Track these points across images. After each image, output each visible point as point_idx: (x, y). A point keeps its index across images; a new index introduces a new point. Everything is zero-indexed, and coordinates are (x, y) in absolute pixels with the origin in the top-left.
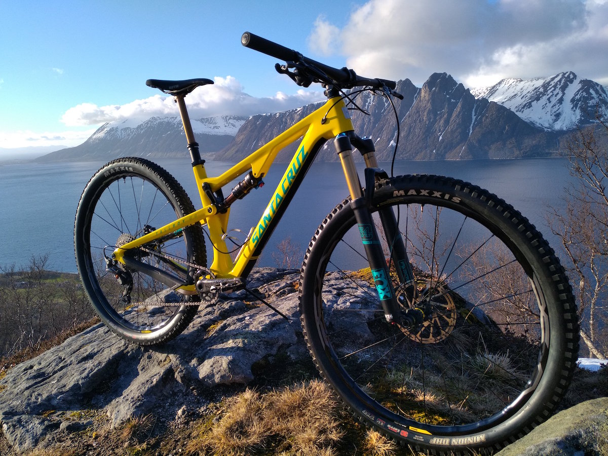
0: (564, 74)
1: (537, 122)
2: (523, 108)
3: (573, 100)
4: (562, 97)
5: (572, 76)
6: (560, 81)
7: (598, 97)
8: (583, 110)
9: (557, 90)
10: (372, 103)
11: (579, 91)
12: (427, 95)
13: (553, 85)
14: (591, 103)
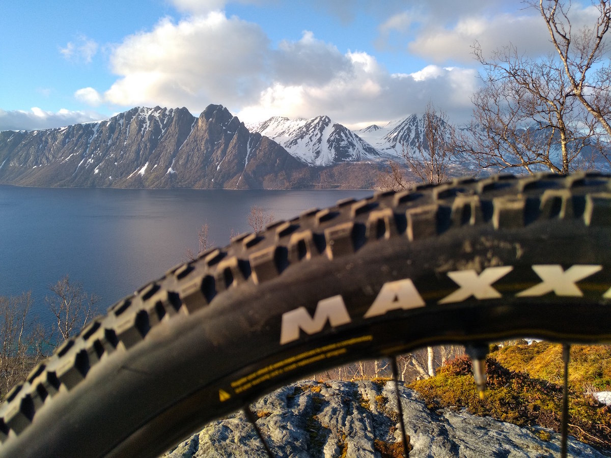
0: (321, 118)
1: (302, 158)
2: (291, 144)
3: (329, 141)
4: (320, 137)
5: (327, 120)
6: (318, 123)
7: (347, 139)
8: (337, 149)
9: (317, 131)
10: (148, 129)
11: (333, 133)
12: (204, 125)
13: (313, 126)
14: (343, 144)
